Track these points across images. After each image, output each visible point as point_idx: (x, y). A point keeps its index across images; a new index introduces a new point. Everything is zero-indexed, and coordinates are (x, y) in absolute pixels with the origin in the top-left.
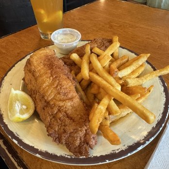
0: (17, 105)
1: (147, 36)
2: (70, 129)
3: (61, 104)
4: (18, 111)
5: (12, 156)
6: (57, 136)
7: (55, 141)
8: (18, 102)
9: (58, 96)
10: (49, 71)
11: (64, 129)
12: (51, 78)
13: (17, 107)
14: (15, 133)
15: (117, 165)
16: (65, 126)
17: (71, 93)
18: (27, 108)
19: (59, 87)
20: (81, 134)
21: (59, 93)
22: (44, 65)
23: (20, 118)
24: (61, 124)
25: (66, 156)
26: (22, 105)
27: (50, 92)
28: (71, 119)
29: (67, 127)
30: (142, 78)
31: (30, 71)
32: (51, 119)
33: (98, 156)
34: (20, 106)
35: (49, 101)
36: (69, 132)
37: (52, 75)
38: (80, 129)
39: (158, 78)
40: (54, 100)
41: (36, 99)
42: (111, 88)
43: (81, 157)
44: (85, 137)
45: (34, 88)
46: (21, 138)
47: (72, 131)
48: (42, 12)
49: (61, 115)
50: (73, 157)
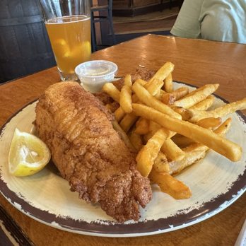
0: (22, 150)
1: (211, 72)
2: (107, 176)
3: (91, 141)
4: (24, 158)
5: (12, 235)
6: (86, 188)
7: (82, 198)
8: (24, 147)
9: (86, 132)
10: (73, 104)
11: (96, 177)
12: (76, 111)
13: (23, 152)
14: (17, 194)
15: (188, 239)
16: (98, 171)
17: (107, 129)
18: (38, 156)
19: (87, 121)
20: (125, 183)
21: (88, 129)
22: (65, 97)
23: (26, 167)
24: (92, 169)
25: (102, 223)
26: (31, 151)
27: (74, 127)
28: (108, 160)
29: (102, 173)
30: (212, 112)
31: (44, 107)
32: (76, 164)
33: (155, 219)
34: (27, 152)
35: (73, 141)
36: (105, 181)
37: (76, 108)
38: (122, 175)
39: (235, 114)
40: (80, 139)
41: (52, 145)
42: (167, 117)
43: (127, 223)
44: (131, 187)
45: (49, 130)
46: (27, 200)
47: (110, 177)
48: (63, 42)
49: (91, 156)
50: (113, 224)
